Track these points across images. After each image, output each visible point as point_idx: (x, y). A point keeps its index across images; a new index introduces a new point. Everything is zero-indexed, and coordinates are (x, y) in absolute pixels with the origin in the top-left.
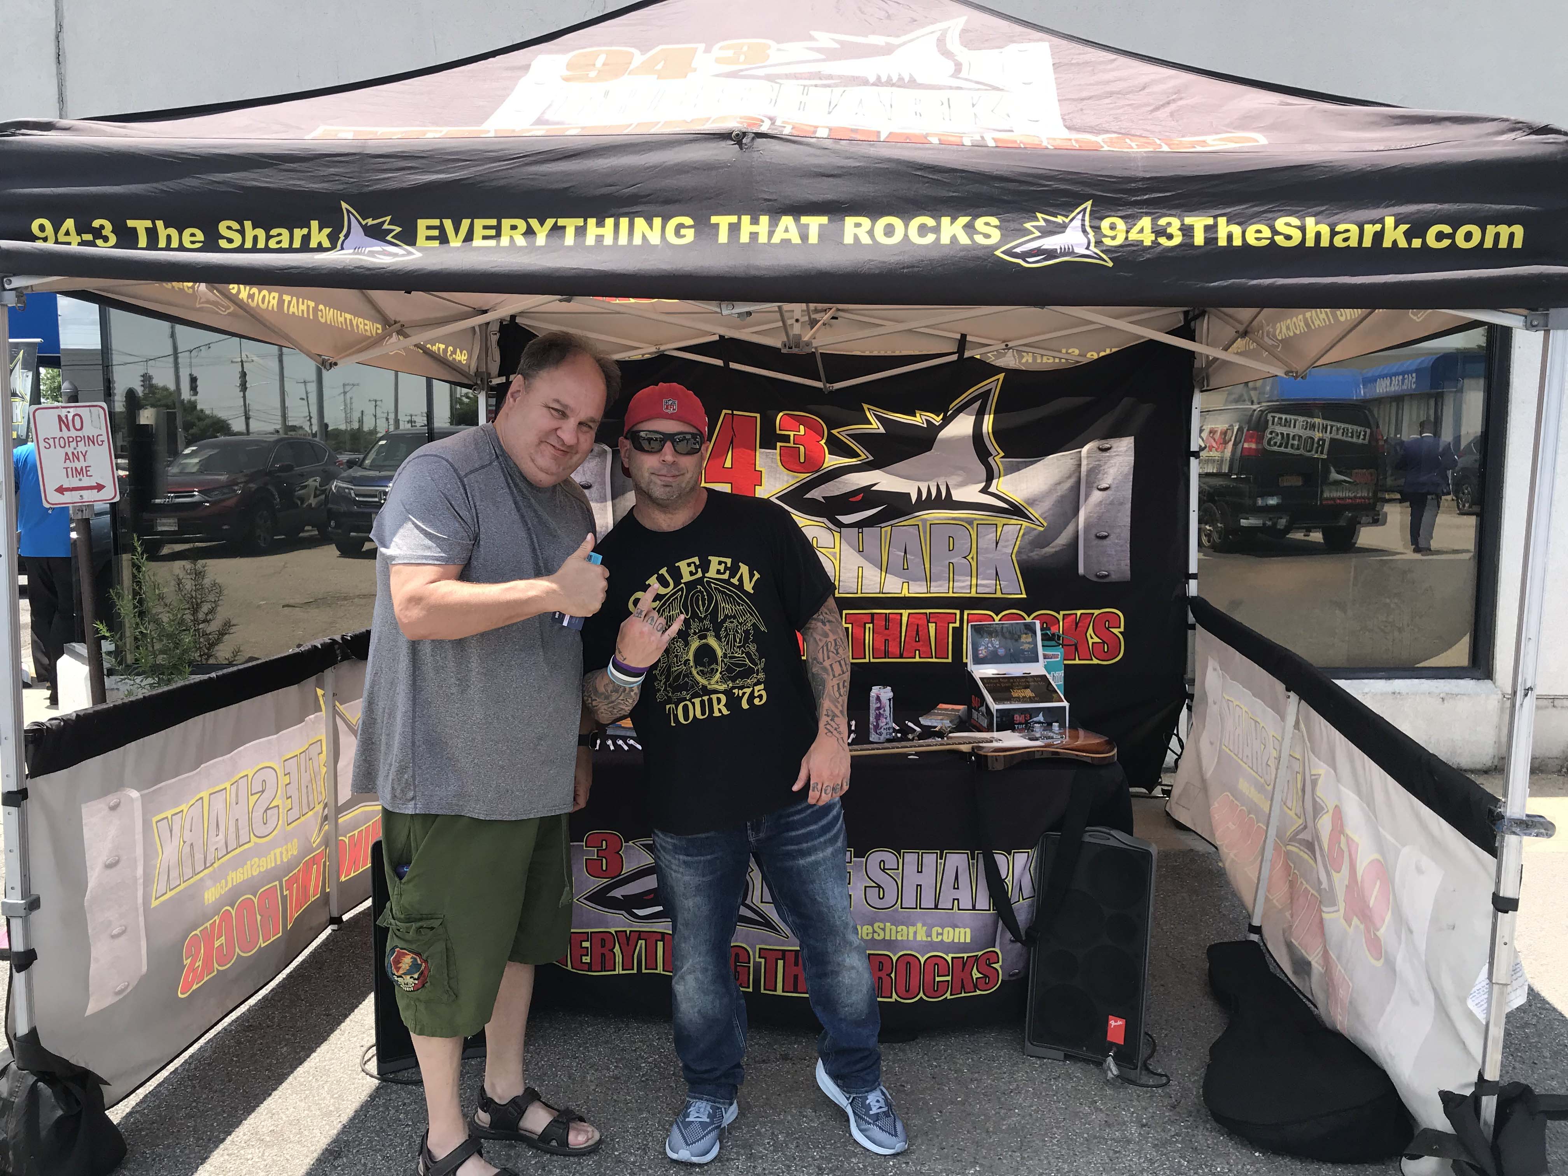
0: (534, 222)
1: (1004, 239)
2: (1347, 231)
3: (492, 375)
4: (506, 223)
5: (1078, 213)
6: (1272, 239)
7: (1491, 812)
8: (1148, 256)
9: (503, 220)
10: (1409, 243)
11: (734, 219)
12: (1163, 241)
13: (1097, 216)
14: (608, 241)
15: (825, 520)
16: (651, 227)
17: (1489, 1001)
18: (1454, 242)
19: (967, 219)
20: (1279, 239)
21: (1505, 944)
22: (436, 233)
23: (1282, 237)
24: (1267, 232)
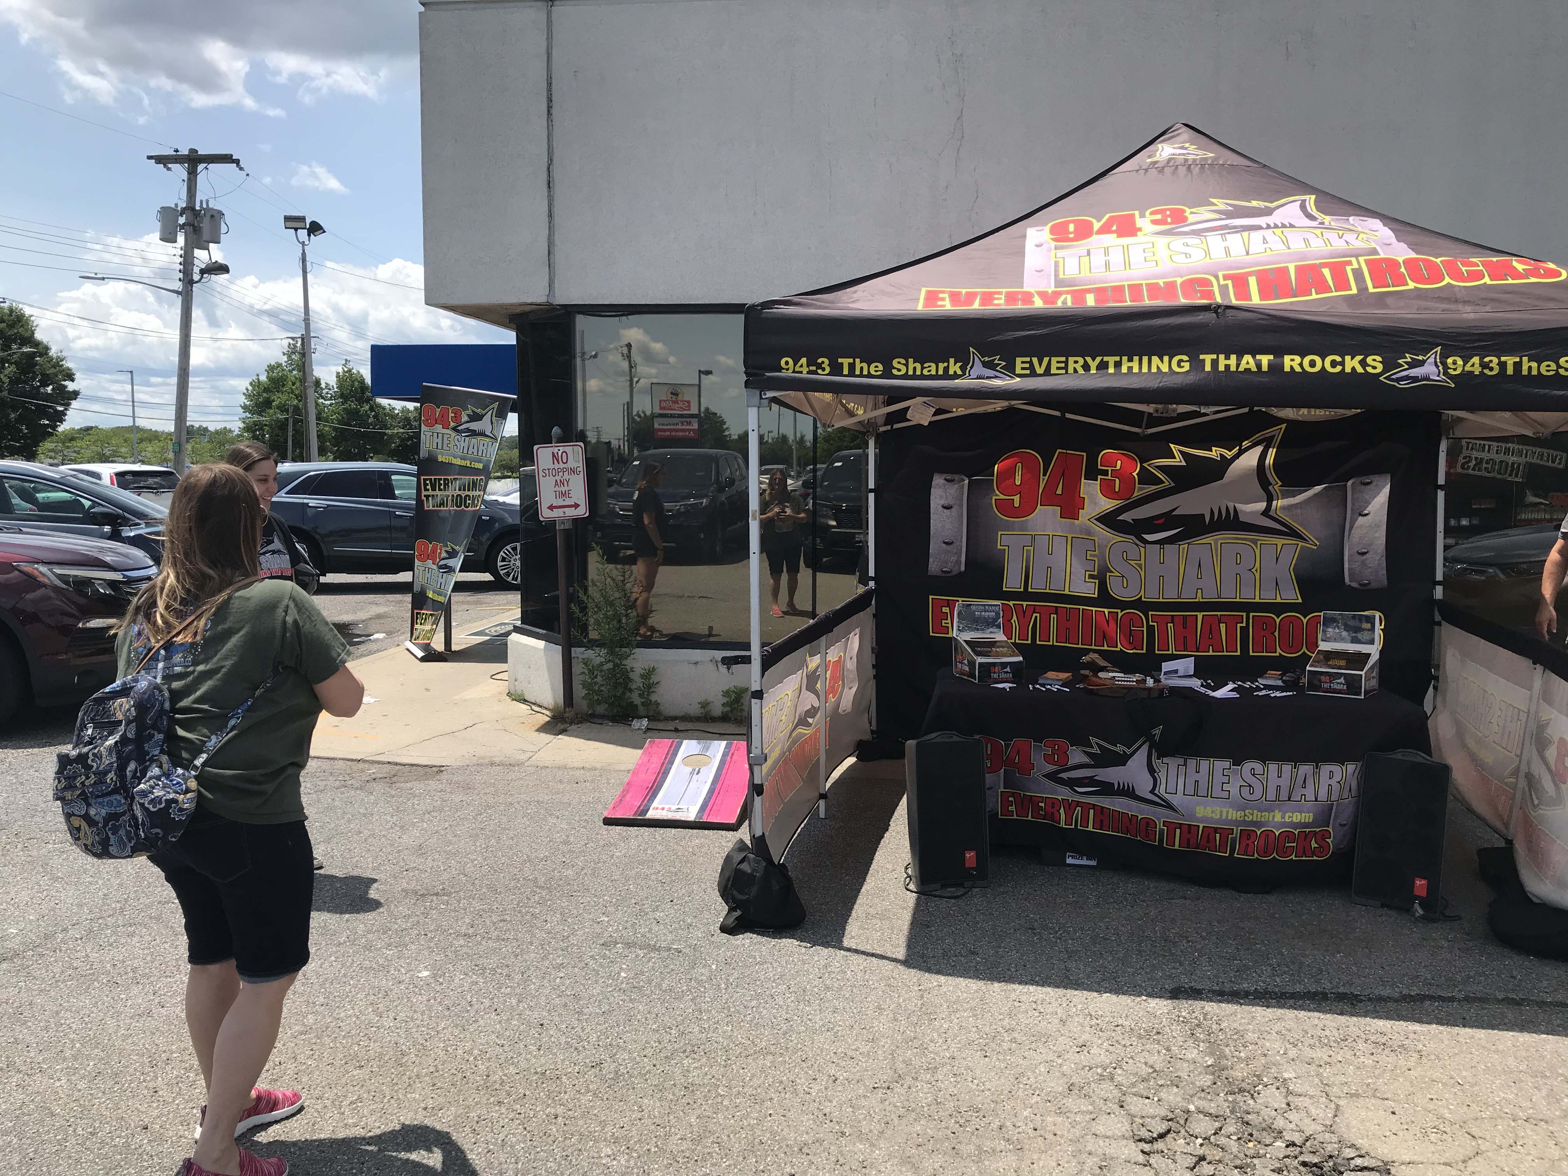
0: (1089, 359)
1: (1386, 369)
3: (879, 424)
5: (1433, 354)
6: (1557, 371)
8: (1478, 380)
9: (1070, 358)
11: (1214, 356)
12: (1486, 371)
13: (1444, 356)
14: (1137, 369)
16: (1162, 361)
19: (1361, 357)
20: (1561, 371)
22: (1027, 365)
24: (1553, 366)
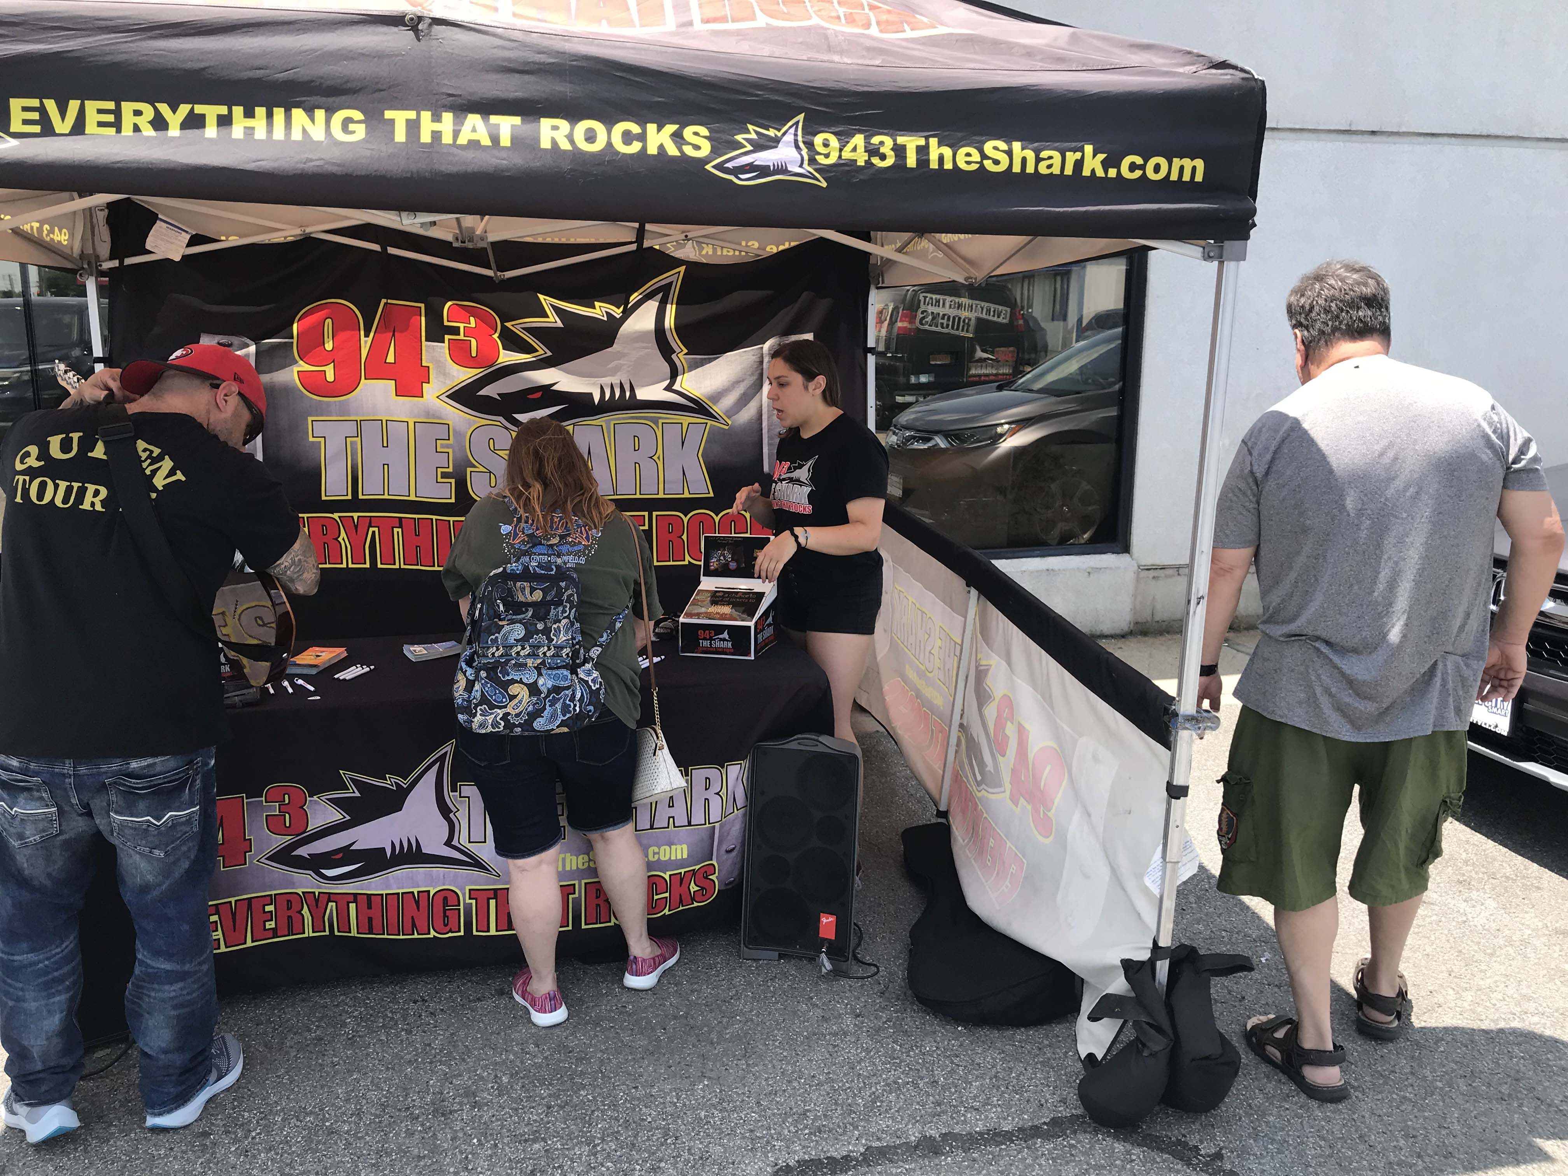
0: (164, 108)
1: (716, 151)
2: (1050, 158)
3: (102, 258)
4: (128, 107)
5: (791, 127)
6: (981, 163)
7: (1166, 710)
8: (862, 177)
9: (124, 104)
10: (1106, 172)
11: (412, 115)
12: (876, 161)
13: (810, 131)
14: (260, 133)
15: (501, 419)
16: (313, 120)
17: (1163, 878)
18: (1144, 173)
19: (675, 127)
20: (988, 163)
21: (1177, 827)
22: (35, 116)
23: (991, 161)
24: (976, 157)
